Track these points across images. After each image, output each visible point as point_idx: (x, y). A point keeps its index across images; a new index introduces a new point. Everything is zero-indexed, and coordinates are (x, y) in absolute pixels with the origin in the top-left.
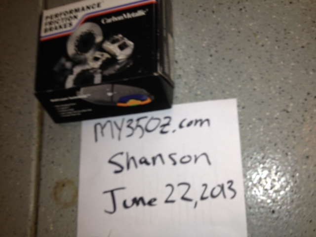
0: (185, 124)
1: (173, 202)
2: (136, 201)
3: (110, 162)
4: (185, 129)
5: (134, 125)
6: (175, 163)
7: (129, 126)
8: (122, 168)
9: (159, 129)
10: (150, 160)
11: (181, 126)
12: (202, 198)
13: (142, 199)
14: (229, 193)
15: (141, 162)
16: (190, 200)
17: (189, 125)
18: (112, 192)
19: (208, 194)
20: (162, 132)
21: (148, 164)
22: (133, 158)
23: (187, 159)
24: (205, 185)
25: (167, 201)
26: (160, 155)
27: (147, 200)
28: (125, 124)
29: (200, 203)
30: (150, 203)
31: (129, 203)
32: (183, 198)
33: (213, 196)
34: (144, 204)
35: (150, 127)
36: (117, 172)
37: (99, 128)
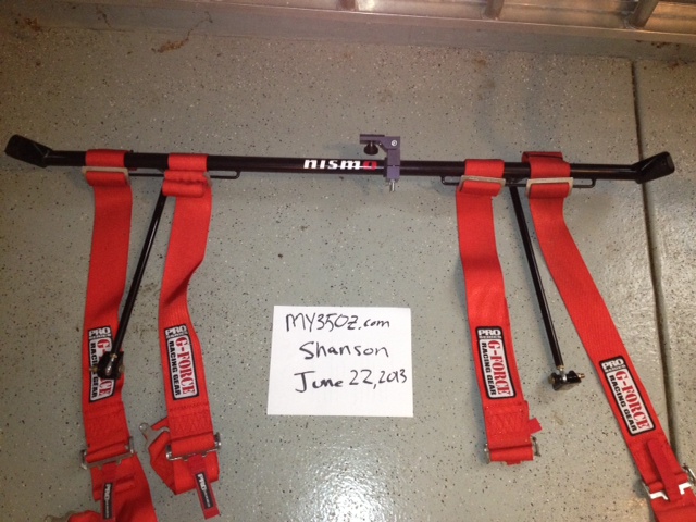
0: (369, 323)
1: (356, 384)
2: (324, 383)
3: (301, 349)
4: (369, 327)
5: (324, 320)
6: (359, 354)
7: (319, 320)
8: (313, 355)
9: (347, 325)
10: (338, 350)
11: (366, 325)
12: (380, 382)
13: (330, 381)
14: (401, 378)
15: (330, 351)
16: (371, 383)
17: (372, 325)
18: (303, 374)
19: (385, 378)
20: (349, 328)
21: (336, 353)
22: (322, 347)
23: (370, 351)
24: (383, 372)
25: (351, 384)
26: (347, 347)
27: (334, 383)
28: (316, 318)
29: (378, 385)
30: (337, 384)
31: (318, 384)
32: (365, 381)
33: (388, 380)
34: (332, 385)
35: (338, 323)
36: (307, 358)
37: (290, 319)
